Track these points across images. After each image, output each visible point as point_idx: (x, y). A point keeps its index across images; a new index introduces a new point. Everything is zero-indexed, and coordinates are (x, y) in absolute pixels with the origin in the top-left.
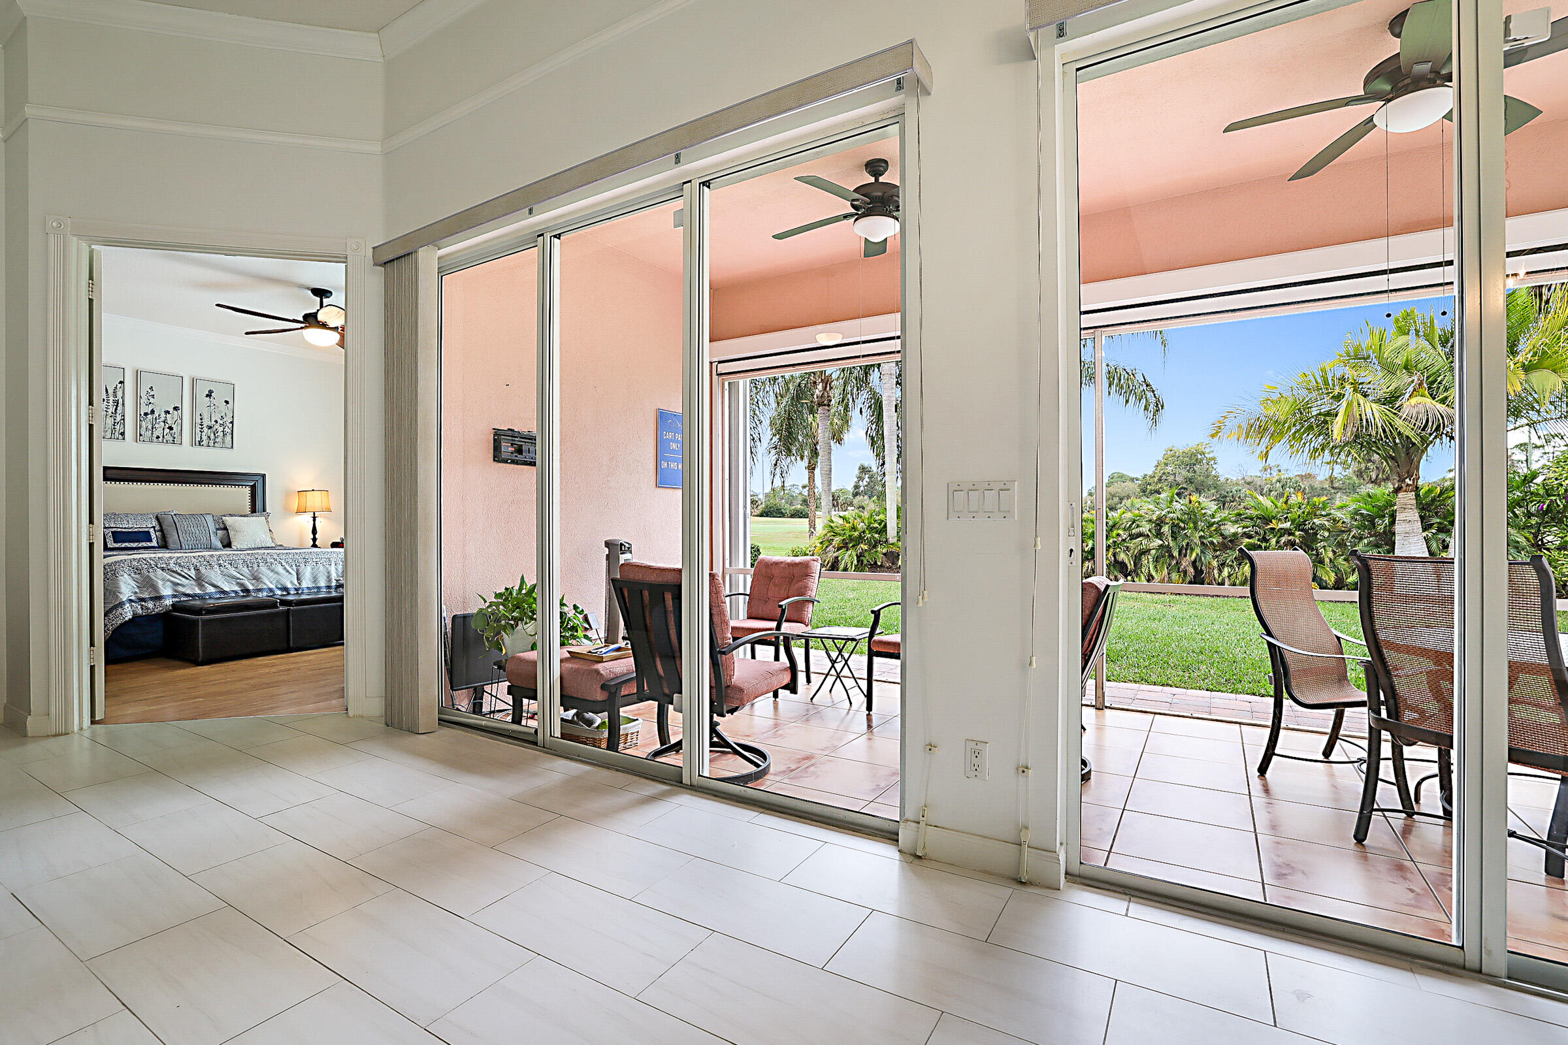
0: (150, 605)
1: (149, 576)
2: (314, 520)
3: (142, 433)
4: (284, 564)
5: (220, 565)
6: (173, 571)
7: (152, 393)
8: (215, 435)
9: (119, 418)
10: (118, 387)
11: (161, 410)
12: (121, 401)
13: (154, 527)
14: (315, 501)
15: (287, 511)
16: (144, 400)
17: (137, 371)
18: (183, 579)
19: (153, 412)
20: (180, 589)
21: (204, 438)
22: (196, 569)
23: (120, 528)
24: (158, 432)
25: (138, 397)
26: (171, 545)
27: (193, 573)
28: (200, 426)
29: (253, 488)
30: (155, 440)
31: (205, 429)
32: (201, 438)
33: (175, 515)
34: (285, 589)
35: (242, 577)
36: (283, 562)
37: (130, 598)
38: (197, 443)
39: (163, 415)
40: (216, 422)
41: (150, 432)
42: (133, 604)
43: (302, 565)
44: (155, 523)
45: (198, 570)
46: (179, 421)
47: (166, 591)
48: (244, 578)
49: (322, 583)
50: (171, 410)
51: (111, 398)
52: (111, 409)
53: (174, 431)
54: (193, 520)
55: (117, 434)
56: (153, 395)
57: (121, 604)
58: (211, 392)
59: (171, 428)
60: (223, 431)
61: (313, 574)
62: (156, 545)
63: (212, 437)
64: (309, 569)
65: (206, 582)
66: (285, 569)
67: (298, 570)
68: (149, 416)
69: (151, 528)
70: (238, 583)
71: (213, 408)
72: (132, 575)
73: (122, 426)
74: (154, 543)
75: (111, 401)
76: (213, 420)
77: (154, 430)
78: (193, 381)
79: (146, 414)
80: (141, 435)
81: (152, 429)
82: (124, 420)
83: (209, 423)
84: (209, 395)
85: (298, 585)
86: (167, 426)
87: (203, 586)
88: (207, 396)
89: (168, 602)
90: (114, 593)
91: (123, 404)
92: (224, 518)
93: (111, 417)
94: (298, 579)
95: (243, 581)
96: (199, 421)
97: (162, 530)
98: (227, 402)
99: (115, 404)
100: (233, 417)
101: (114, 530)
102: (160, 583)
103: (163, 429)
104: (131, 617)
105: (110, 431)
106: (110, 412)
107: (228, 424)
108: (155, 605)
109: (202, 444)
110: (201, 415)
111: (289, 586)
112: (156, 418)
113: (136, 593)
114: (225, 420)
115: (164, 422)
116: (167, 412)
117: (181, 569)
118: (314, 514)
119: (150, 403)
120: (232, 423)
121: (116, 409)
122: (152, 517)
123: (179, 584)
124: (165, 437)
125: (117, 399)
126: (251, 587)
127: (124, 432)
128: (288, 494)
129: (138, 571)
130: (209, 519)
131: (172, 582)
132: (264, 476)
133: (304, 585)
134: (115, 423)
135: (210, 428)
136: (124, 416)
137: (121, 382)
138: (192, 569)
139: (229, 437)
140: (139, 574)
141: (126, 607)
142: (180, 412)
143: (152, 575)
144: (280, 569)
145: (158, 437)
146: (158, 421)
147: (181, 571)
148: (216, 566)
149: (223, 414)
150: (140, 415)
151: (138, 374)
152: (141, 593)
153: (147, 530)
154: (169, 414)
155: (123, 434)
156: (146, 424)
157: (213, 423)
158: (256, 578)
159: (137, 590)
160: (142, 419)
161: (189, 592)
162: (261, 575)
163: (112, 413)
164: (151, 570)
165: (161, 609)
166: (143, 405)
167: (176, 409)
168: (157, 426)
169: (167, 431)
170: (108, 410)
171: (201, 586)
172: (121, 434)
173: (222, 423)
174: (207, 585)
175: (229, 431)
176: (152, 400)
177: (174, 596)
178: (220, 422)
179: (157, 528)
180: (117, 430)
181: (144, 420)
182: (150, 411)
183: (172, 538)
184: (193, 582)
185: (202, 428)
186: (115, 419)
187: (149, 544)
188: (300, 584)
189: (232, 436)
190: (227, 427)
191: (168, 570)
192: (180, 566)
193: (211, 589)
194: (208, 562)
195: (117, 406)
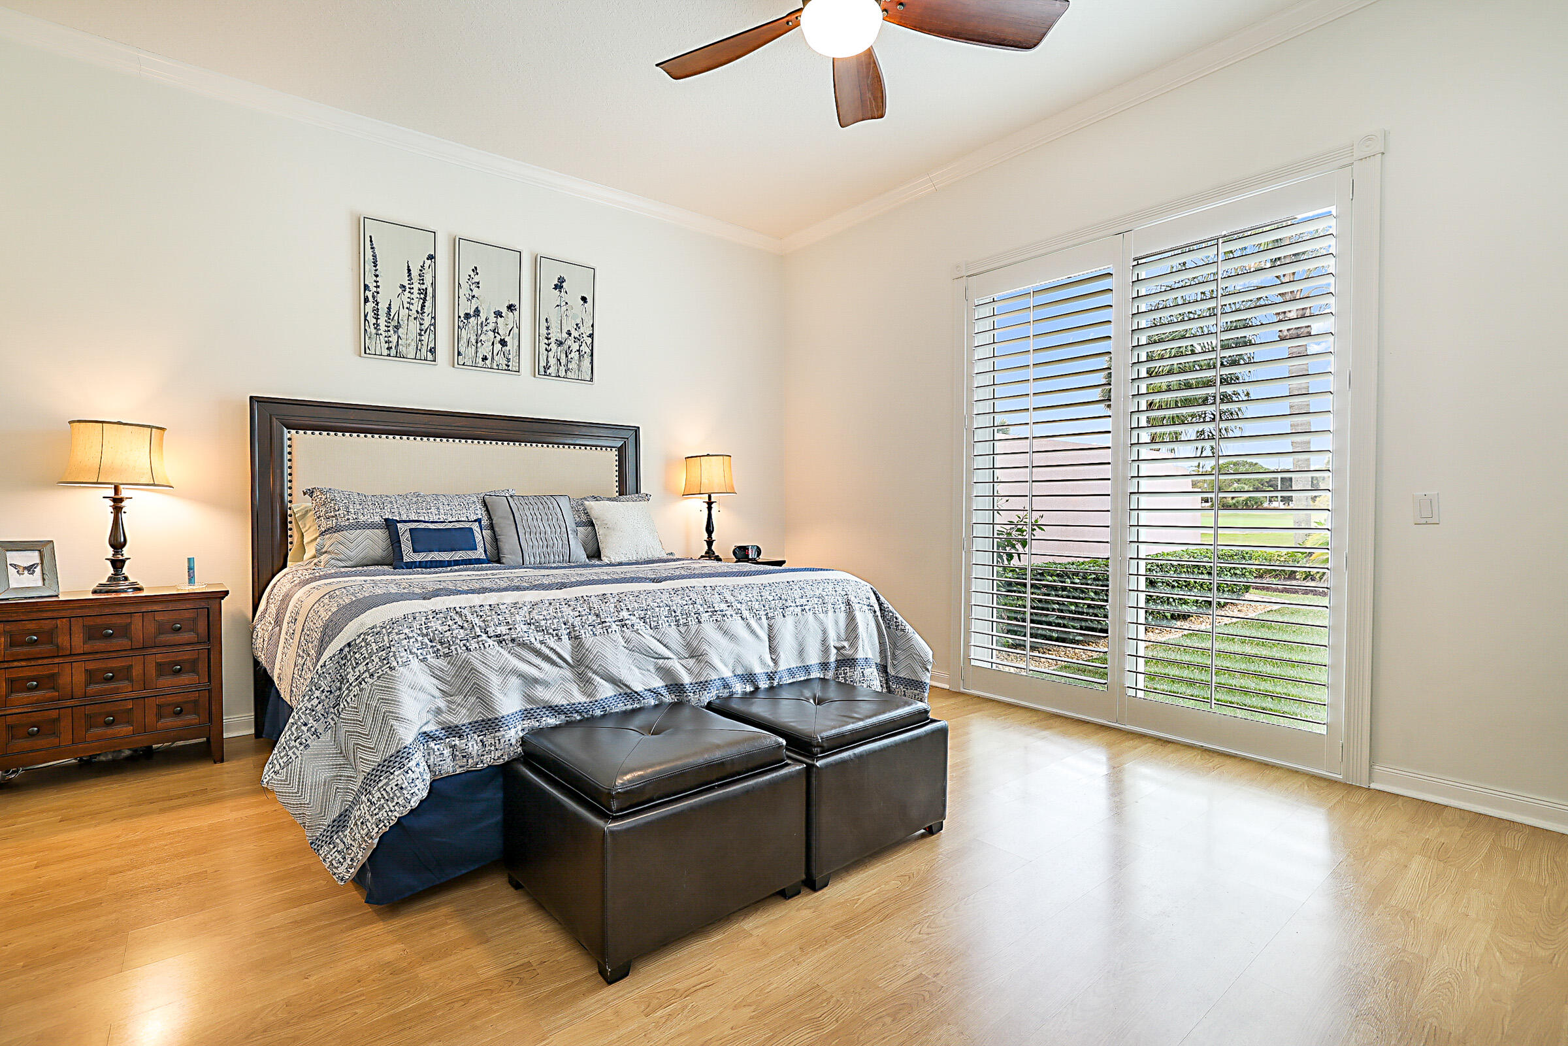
0: (473, 745)
1: (467, 662)
2: (710, 509)
3: (462, 350)
4: (746, 614)
5: (622, 623)
6: (523, 645)
7: (476, 279)
8: (567, 356)
9: (427, 321)
10: (426, 266)
11: (489, 310)
12: (430, 291)
13: (479, 521)
14: (712, 474)
15: (669, 491)
16: (465, 291)
17: (455, 240)
18: (545, 665)
19: (477, 312)
20: (541, 693)
21: (552, 361)
22: (575, 638)
23: (425, 522)
24: (485, 350)
25: (456, 285)
26: (507, 558)
27: (565, 648)
28: (546, 341)
29: (621, 451)
30: (481, 363)
31: (553, 346)
32: (548, 362)
33: (511, 496)
34: (750, 677)
35: (667, 653)
36: (743, 608)
37: (425, 729)
38: (542, 370)
39: (492, 319)
40: (569, 334)
41: (474, 348)
42: (432, 745)
43: (779, 618)
44: (481, 513)
45: (576, 638)
46: (516, 330)
47: (509, 703)
48: (670, 655)
49: (814, 659)
50: (504, 311)
51: (416, 286)
52: (416, 304)
53: (508, 348)
54: (541, 507)
55: (424, 350)
56: (478, 283)
57: (399, 758)
58: (561, 280)
59: (503, 343)
60: (578, 351)
61: (797, 638)
62: (483, 557)
63: (563, 361)
64: (790, 620)
65: (595, 672)
66: (748, 626)
67: (770, 626)
68: (472, 320)
69: (475, 521)
70: (659, 669)
71: (564, 308)
72: (431, 659)
73: (432, 336)
74: (480, 553)
75: (415, 291)
76: (565, 331)
77: (479, 344)
78: (537, 261)
79: (467, 316)
80: (459, 354)
81: (477, 342)
82: (434, 325)
83: (559, 335)
84: (559, 287)
85: (772, 664)
86: (498, 338)
87: (589, 681)
88: (556, 287)
89: (513, 734)
90: (385, 720)
91: (434, 296)
92: (586, 503)
93: (415, 319)
94: (772, 650)
95: (669, 663)
96: (544, 331)
97: (492, 527)
98: (584, 299)
99: (422, 296)
100: (593, 326)
101: (414, 525)
102: (495, 681)
103: (493, 344)
104: (425, 794)
105: (413, 344)
106: (414, 311)
107: (586, 338)
108: (484, 745)
109: (548, 372)
110: (547, 320)
111: (758, 670)
112: (482, 323)
113: (439, 711)
114: (582, 330)
115: (494, 331)
116: (499, 314)
117: (540, 636)
118: (710, 497)
119: (473, 297)
120: (591, 336)
121: (423, 306)
122: (476, 500)
123: (536, 681)
124: (496, 358)
125: (424, 287)
126: (686, 679)
127: (435, 348)
128: (669, 463)
129: (442, 646)
130: (564, 503)
131: (521, 675)
132: (637, 430)
133: (783, 666)
134: (421, 330)
135: (560, 343)
136: (434, 318)
137: (431, 257)
138: (565, 638)
139: (587, 360)
140: (446, 655)
141: (412, 764)
142: (516, 313)
143: (475, 659)
144: (737, 626)
145: (485, 359)
146: (485, 328)
147: (542, 642)
148: (614, 627)
149: (579, 321)
150: (459, 317)
151: (456, 243)
152: (450, 710)
153: (467, 525)
154: (501, 317)
155: (433, 351)
156: (467, 334)
157: (565, 335)
158: (695, 654)
159: (442, 704)
160: (461, 324)
161: (559, 700)
162: (705, 647)
163: (417, 312)
164: (473, 645)
165: (498, 754)
166: (463, 299)
167: (511, 308)
168: (483, 337)
169: (498, 347)
170: (411, 307)
171: (584, 681)
172: (430, 351)
173: (577, 336)
174: (598, 679)
175: (588, 351)
176: (476, 292)
177: (527, 714)
178: (575, 334)
179: (485, 522)
180: (425, 343)
181: (465, 325)
182: (473, 310)
183: (509, 544)
184: (567, 673)
185: (549, 345)
186: (421, 324)
187: (472, 555)
188: (775, 661)
189: (592, 360)
190: (584, 344)
191: (513, 640)
192: (539, 629)
193: (606, 691)
194: (597, 616)
195: (425, 300)
